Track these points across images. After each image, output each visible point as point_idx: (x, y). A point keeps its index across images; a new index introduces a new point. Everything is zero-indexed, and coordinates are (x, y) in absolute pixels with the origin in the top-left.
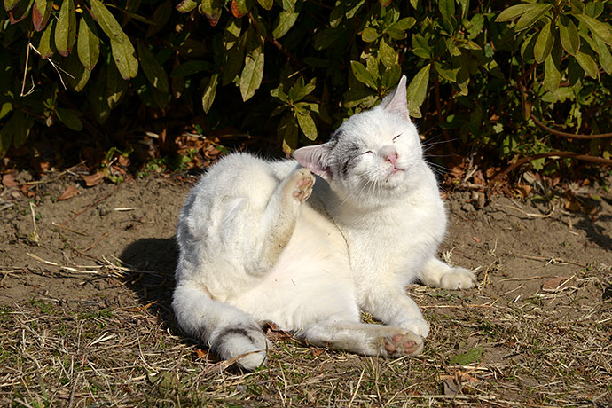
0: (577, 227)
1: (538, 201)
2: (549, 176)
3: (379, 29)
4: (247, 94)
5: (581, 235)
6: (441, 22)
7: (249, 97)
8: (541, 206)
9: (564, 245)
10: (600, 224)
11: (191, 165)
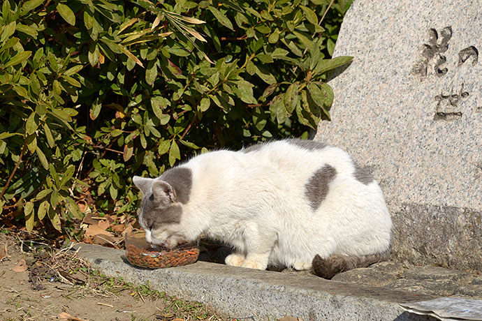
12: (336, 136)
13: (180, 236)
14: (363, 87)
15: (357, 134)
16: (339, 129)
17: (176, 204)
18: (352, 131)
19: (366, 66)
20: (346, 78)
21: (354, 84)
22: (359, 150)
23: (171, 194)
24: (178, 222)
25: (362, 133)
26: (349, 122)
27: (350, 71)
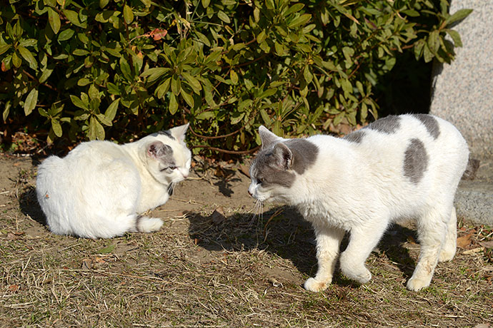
0: (215, 184)
1: (199, 171)
2: (210, 158)
3: (91, 79)
4: (27, 112)
5: (217, 189)
6: (123, 76)
7: (29, 113)
8: (200, 174)
9: (203, 194)
10: (230, 183)
11: (17, 149)
12: (463, 71)
13: (284, 198)
14: (483, 32)
15: (484, 68)
16: (465, 65)
17: (291, 171)
18: (479, 66)
19: (484, 16)
20: (466, 26)
21: (475, 30)
22: (488, 81)
23: (289, 161)
24: (289, 187)
25: (489, 68)
26: (474, 59)
27: (469, 21)
